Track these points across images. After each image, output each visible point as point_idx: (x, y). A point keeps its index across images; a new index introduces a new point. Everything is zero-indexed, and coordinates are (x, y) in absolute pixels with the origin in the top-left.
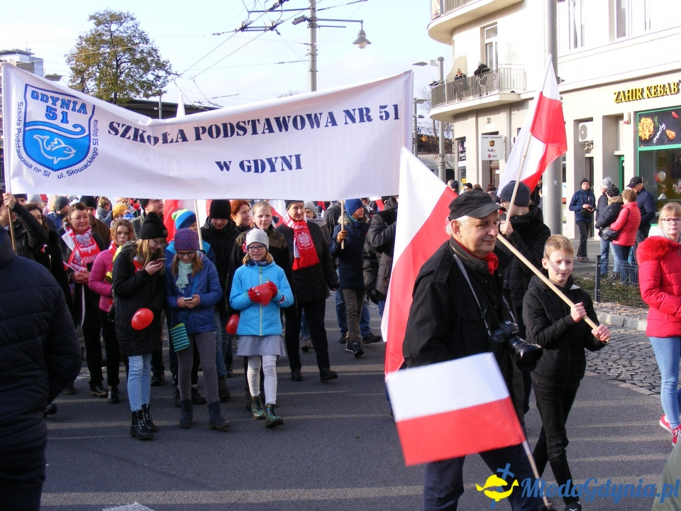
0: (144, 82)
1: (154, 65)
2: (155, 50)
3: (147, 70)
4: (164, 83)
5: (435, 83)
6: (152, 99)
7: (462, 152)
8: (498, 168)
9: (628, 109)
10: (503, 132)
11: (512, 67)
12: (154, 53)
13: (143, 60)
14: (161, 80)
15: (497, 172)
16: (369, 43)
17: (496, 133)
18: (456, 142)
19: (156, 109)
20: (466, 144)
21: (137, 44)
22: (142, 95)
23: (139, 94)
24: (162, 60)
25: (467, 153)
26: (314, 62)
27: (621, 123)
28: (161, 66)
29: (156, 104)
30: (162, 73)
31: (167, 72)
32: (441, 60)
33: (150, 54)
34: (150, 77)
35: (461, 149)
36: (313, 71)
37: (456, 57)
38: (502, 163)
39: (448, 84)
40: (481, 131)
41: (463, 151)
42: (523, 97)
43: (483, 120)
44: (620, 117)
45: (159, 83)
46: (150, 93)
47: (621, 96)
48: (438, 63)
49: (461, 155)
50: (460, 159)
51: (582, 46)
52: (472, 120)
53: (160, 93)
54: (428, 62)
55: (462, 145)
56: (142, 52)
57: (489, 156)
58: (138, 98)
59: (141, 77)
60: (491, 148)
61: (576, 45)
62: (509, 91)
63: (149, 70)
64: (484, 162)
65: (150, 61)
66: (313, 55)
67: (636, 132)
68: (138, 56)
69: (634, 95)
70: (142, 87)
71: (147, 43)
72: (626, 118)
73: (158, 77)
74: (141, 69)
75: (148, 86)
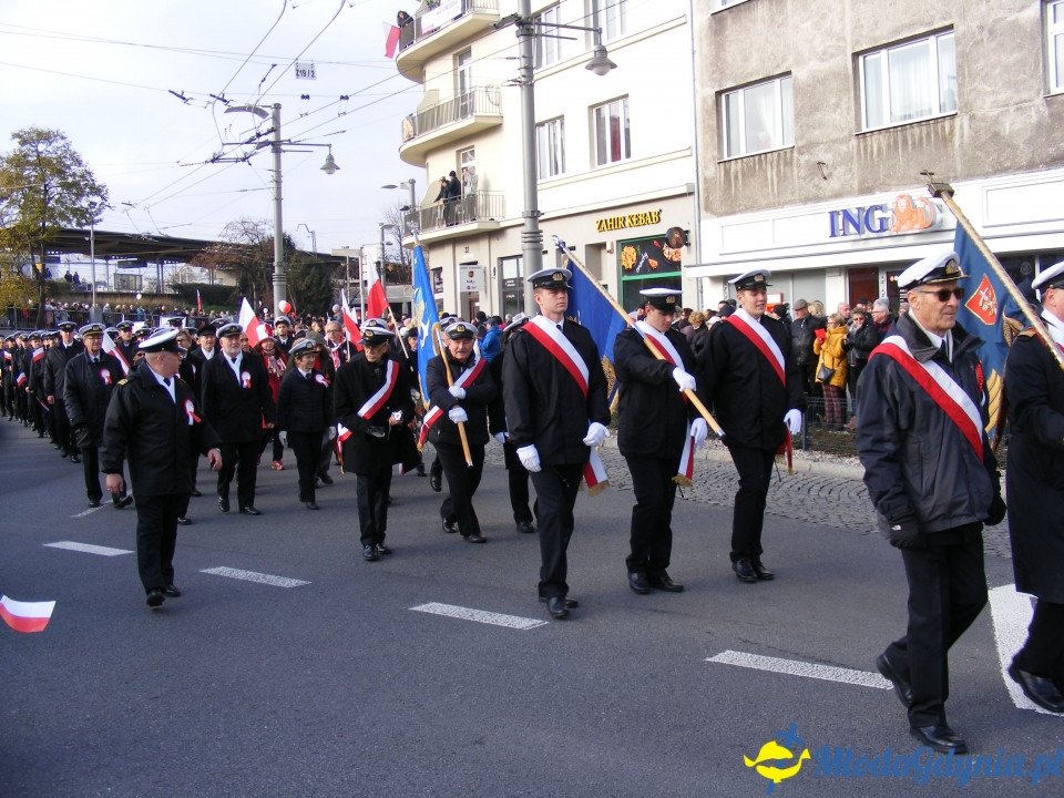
0: (78, 209)
1: (88, 190)
2: (89, 173)
3: (79, 195)
4: (99, 210)
5: (406, 208)
6: (86, 228)
7: (438, 284)
8: (478, 301)
9: (611, 238)
10: (483, 263)
11: (490, 193)
12: (88, 177)
13: (76, 184)
14: (97, 206)
15: (477, 304)
16: (338, 168)
17: (475, 263)
18: (432, 273)
19: (87, 239)
20: (443, 275)
21: (68, 167)
22: (74, 224)
23: (70, 221)
24: (97, 184)
25: (444, 285)
26: (279, 189)
27: (603, 252)
28: (96, 191)
29: (88, 233)
30: (97, 199)
31: (103, 198)
32: (413, 182)
33: (82, 176)
34: (84, 203)
35: (437, 280)
36: (279, 200)
37: (431, 181)
38: (482, 296)
39: (424, 212)
40: (459, 261)
41: (440, 283)
42: (503, 225)
43: (460, 249)
44: (602, 246)
45: (94, 210)
46: (84, 221)
47: (604, 225)
48: (409, 185)
49: (437, 287)
50: (437, 291)
51: (563, 171)
52: (448, 250)
53: (93, 222)
54: (399, 185)
55: (439, 277)
56: (74, 175)
57: (469, 288)
58: (69, 227)
59: (74, 203)
60: (470, 279)
61: (557, 172)
62: (488, 219)
63: (82, 196)
64: (462, 294)
65: (82, 185)
66: (278, 182)
67: (619, 261)
68: (70, 180)
69: (616, 224)
70: (75, 216)
71: (79, 163)
72: (608, 247)
73: (93, 204)
74: (75, 194)
75: (81, 214)
